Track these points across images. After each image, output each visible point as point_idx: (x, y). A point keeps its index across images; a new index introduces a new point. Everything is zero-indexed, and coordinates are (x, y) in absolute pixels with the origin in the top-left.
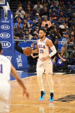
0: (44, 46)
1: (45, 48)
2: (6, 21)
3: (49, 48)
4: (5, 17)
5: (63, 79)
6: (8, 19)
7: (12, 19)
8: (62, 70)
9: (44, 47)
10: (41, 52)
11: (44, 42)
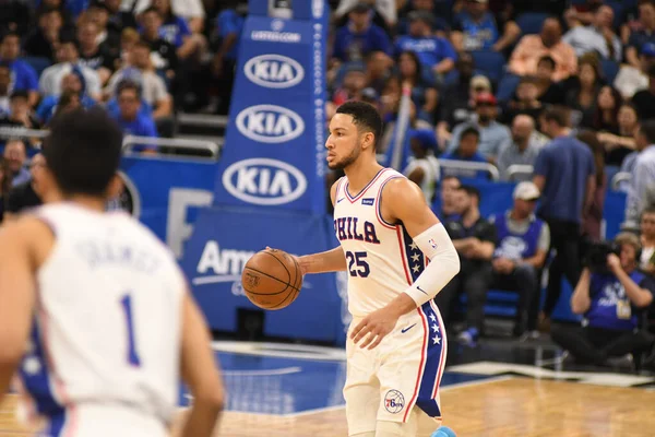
0: (367, 224)
1: (376, 241)
2: (282, 31)
3: (408, 240)
4: (277, 6)
5: (637, 417)
6: (296, 17)
7: (318, 21)
8: (630, 357)
9: (370, 235)
10: (355, 267)
11: (369, 202)
